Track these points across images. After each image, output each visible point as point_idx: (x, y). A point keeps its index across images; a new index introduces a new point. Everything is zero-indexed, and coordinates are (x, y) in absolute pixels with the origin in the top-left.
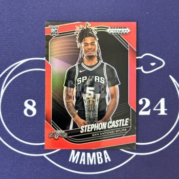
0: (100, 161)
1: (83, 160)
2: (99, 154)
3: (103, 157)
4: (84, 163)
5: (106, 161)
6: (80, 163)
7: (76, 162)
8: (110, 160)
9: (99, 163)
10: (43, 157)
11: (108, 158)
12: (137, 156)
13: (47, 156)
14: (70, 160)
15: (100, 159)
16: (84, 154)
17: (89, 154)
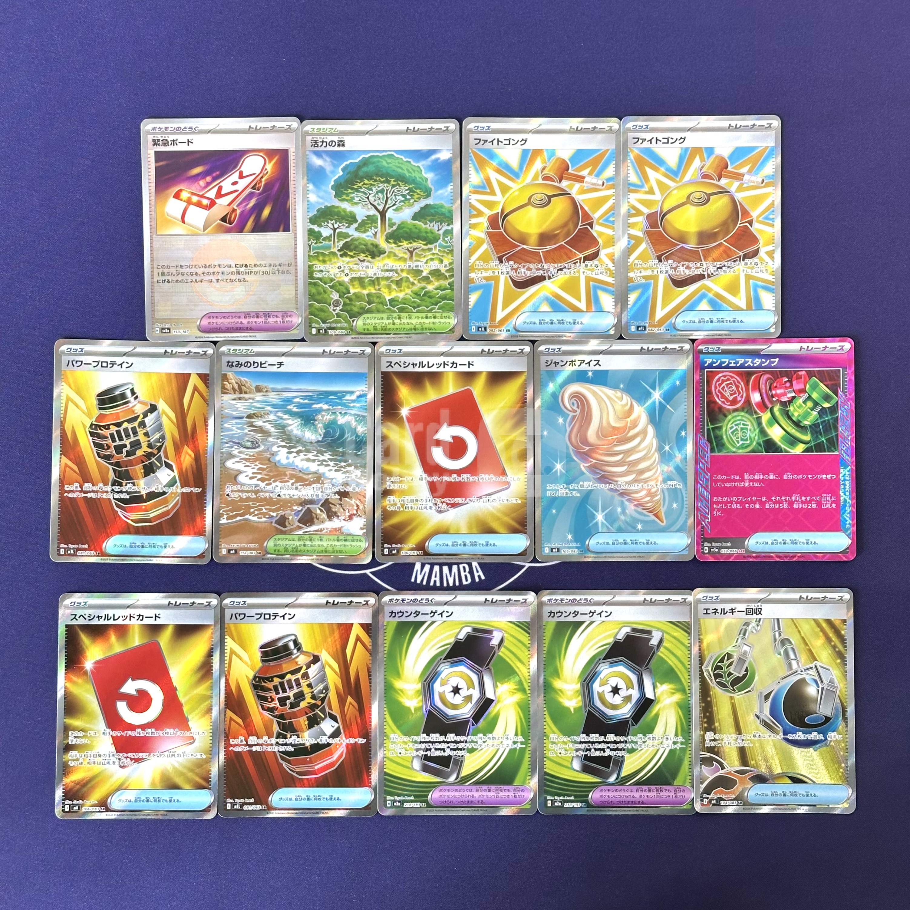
0: (467, 580)
1: (435, 579)
2: (464, 568)
3: (471, 572)
4: (438, 584)
5: (477, 580)
6: (432, 584)
7: (424, 583)
8: (483, 577)
9: (465, 583)
10: (365, 574)
11: (479, 574)
12: (530, 567)
13: (371, 573)
14: (413, 580)
15: (466, 576)
16: (436, 568)
17: (445, 569)
